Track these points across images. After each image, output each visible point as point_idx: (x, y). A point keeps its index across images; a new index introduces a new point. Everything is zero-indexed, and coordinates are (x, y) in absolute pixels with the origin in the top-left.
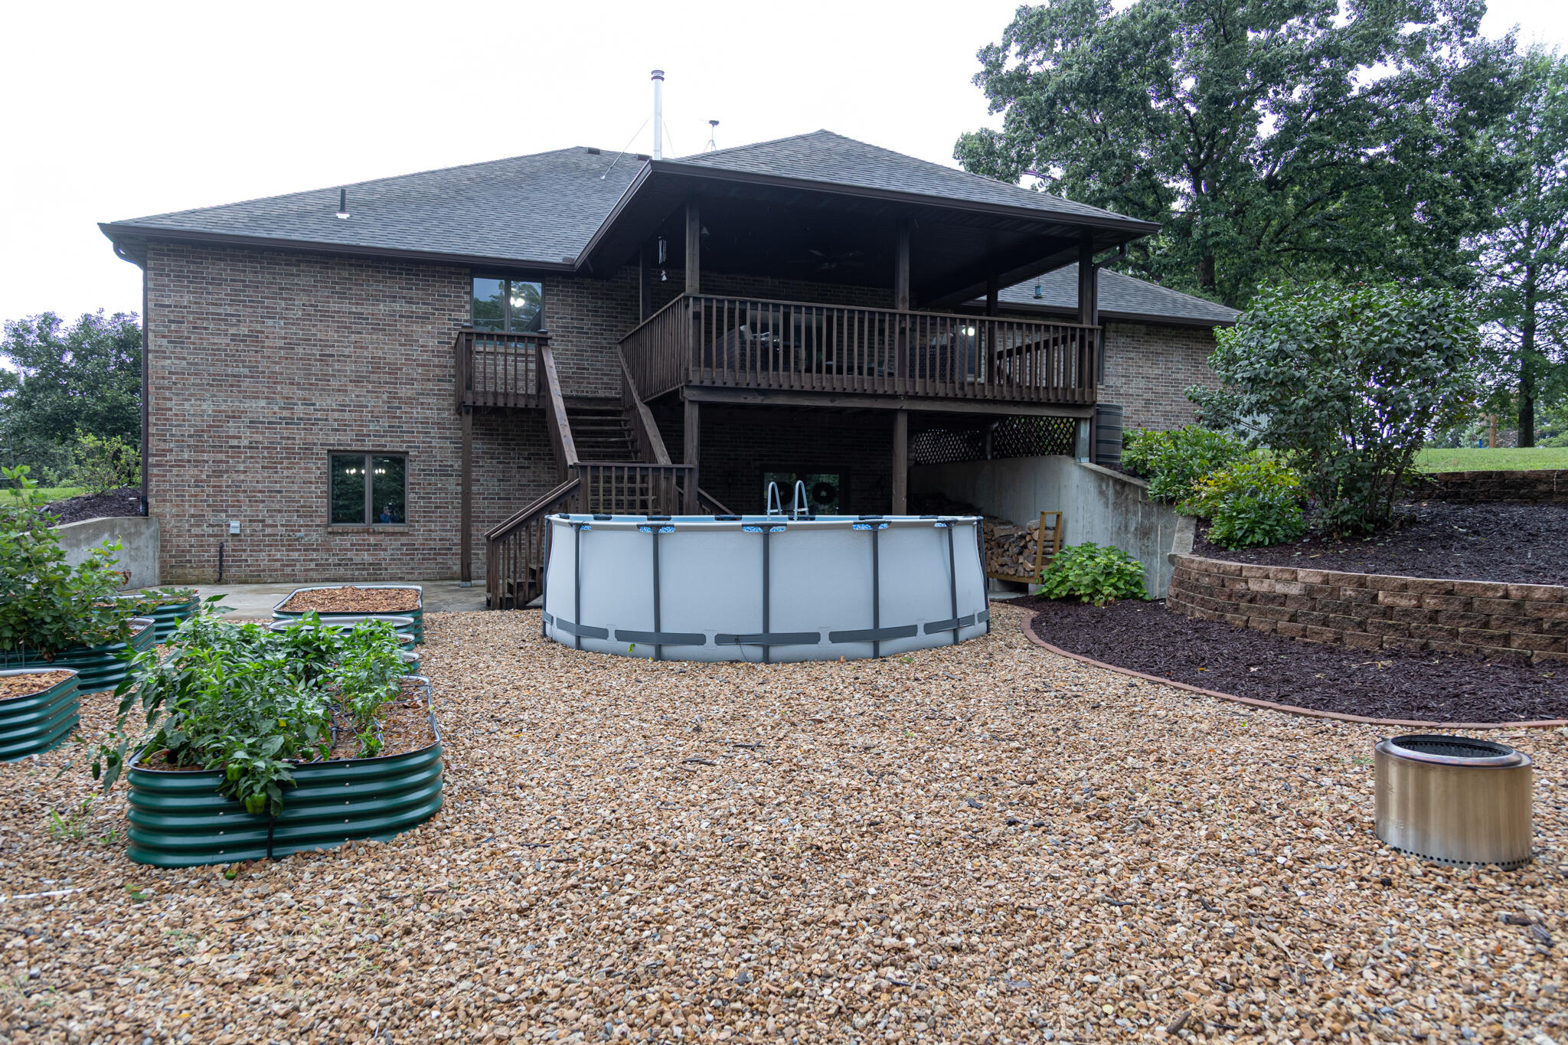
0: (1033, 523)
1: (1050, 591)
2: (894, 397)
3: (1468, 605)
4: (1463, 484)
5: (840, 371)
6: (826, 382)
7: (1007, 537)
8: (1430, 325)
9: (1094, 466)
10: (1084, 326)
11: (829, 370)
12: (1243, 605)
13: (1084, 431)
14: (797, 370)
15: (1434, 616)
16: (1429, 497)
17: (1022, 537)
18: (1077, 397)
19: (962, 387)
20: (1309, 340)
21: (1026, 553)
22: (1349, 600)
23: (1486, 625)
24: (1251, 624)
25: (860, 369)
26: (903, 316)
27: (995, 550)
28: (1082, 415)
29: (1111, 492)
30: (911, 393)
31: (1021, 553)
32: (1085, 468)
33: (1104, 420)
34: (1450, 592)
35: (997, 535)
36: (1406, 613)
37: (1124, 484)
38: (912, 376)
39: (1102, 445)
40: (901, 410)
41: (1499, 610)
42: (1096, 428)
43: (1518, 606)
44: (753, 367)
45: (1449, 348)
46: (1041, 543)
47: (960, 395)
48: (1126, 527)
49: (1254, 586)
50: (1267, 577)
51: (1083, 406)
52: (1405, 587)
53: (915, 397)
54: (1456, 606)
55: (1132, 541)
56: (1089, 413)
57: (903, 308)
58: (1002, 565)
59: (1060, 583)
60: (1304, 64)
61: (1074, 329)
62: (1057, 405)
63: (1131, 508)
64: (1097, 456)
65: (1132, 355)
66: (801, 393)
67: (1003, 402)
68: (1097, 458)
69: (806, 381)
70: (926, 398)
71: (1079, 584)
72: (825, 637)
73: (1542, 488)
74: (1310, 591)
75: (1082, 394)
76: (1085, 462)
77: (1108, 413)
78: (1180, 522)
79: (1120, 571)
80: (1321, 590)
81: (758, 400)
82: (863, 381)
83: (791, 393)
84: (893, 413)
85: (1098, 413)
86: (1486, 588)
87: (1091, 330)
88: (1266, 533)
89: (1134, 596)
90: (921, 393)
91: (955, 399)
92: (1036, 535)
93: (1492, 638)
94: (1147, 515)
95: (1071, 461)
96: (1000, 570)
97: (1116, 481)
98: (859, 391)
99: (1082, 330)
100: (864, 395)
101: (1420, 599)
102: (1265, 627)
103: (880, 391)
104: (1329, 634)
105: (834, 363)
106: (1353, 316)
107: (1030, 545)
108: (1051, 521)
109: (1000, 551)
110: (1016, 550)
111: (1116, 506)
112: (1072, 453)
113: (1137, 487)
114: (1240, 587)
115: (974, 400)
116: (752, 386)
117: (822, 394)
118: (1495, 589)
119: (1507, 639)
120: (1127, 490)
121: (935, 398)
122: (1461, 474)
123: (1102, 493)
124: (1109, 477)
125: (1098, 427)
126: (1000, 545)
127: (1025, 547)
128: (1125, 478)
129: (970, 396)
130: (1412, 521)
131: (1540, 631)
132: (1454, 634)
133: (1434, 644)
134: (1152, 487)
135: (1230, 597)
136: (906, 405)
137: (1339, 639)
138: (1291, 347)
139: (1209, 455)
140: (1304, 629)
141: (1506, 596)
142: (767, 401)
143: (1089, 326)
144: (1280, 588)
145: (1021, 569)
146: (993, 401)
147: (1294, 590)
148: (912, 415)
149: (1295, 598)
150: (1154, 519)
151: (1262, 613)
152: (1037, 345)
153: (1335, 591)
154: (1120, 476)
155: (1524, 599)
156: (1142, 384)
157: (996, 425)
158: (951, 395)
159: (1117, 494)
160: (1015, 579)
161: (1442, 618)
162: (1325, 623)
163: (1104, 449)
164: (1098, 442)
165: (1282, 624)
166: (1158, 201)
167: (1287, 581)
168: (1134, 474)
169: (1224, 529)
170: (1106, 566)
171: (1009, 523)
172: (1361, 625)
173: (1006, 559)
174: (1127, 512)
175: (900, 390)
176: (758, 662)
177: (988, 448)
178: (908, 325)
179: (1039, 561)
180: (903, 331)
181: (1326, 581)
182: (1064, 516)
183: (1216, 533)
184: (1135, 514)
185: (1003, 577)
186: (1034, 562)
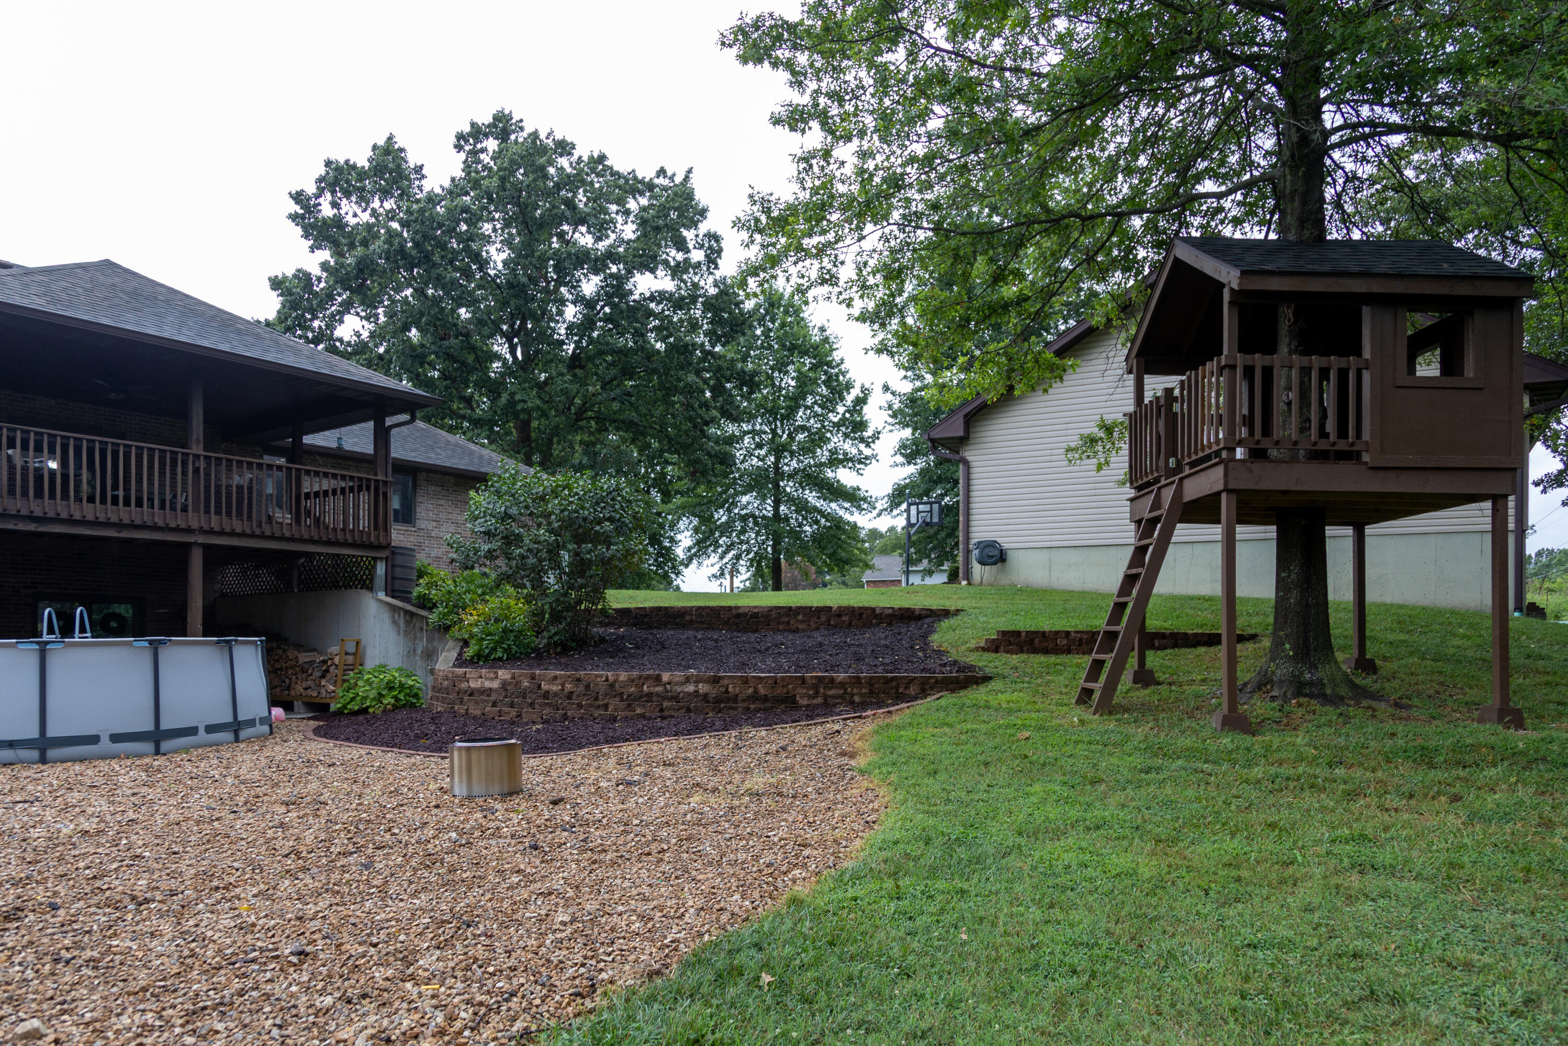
0: (334, 649)
1: (345, 707)
2: (189, 531)
3: (588, 687)
4: (645, 616)
5: (127, 503)
6: (113, 514)
7: (312, 662)
8: (607, 503)
9: (389, 600)
10: (379, 478)
11: (115, 501)
12: (466, 698)
13: (381, 569)
14: (78, 499)
15: (570, 696)
16: (627, 624)
17: (325, 662)
18: (372, 539)
19: (260, 525)
20: (527, 507)
21: (328, 676)
22: (525, 689)
23: (596, 699)
24: (470, 711)
25: (151, 500)
26: (197, 457)
27: (299, 676)
28: (378, 555)
29: (402, 622)
30: (206, 527)
31: (323, 677)
32: (381, 601)
33: (399, 560)
34: (579, 680)
35: (301, 662)
36: (556, 694)
37: (412, 614)
38: (207, 512)
39: (397, 582)
40: (195, 543)
41: (602, 689)
42: (391, 566)
43: (612, 686)
44: (25, 494)
45: (619, 520)
46: (341, 667)
47: (258, 532)
48: (414, 650)
49: (473, 684)
50: (481, 677)
51: (379, 547)
52: (555, 678)
53: (211, 532)
54: (581, 688)
55: (419, 663)
56: (384, 554)
57: (197, 449)
58: (306, 689)
59: (353, 699)
60: (597, 264)
61: (369, 480)
62: (354, 545)
63: (418, 634)
64: (393, 591)
65: (442, 502)
66: (83, 522)
67: (301, 540)
68: (392, 592)
69: (89, 511)
70: (222, 533)
71: (366, 698)
72: (105, 740)
73: (688, 618)
74: (504, 685)
75: (378, 536)
76: (382, 595)
77: (402, 554)
78: (451, 644)
79: (402, 686)
80: (510, 683)
81: (32, 527)
82: (153, 514)
83: (71, 521)
84: (187, 547)
85: (393, 553)
86: (597, 676)
87: (385, 483)
88: (505, 650)
89: (413, 705)
90: (217, 528)
91: (253, 536)
92: (337, 660)
93: (599, 706)
94: (430, 640)
95: (370, 595)
96: (304, 693)
97: (406, 612)
98: (149, 523)
99: (377, 481)
100: (155, 528)
101: (563, 685)
102: (478, 712)
103: (173, 525)
104: (513, 713)
105: (121, 493)
106: (555, 493)
107: (332, 669)
108: (352, 649)
109: (305, 675)
110: (318, 674)
111: (406, 633)
112: (371, 589)
113: (422, 617)
114: (464, 685)
115: (273, 537)
116: (24, 512)
117: (108, 524)
118: (601, 676)
119: (606, 707)
120: (415, 620)
121: (233, 534)
122: (644, 608)
123: (395, 622)
124: (400, 608)
125: (393, 566)
126: (304, 671)
127: (327, 671)
128: (413, 609)
129: (268, 533)
130: (603, 640)
131: (622, 700)
132: (580, 706)
133: (569, 713)
134: (433, 617)
135: (458, 693)
136: (201, 539)
137: (519, 716)
138: (514, 511)
139: (480, 592)
140: (500, 711)
141: (607, 680)
142: (42, 529)
143: (384, 478)
144: (488, 684)
145: (323, 691)
146: (292, 539)
147: (495, 685)
148: (208, 549)
149: (496, 690)
150: (435, 644)
151: (477, 703)
152: (334, 492)
153: (518, 683)
154: (409, 607)
155: (616, 681)
156: (452, 528)
157: (302, 560)
158: (248, 531)
159: (407, 623)
160: (318, 701)
161: (574, 696)
162: (512, 705)
163: (398, 585)
164: (393, 578)
165: (488, 709)
166: (477, 359)
167: (492, 679)
168: (422, 607)
169: (476, 648)
170: (389, 682)
171: (314, 650)
172: (532, 705)
173: (309, 683)
174: (415, 637)
175: (195, 525)
176: (35, 763)
177: (295, 581)
178: (202, 464)
179: (339, 682)
180: (196, 470)
181: (513, 678)
182: (363, 643)
183: (470, 652)
184: (421, 639)
185: (307, 700)
186: (335, 684)
